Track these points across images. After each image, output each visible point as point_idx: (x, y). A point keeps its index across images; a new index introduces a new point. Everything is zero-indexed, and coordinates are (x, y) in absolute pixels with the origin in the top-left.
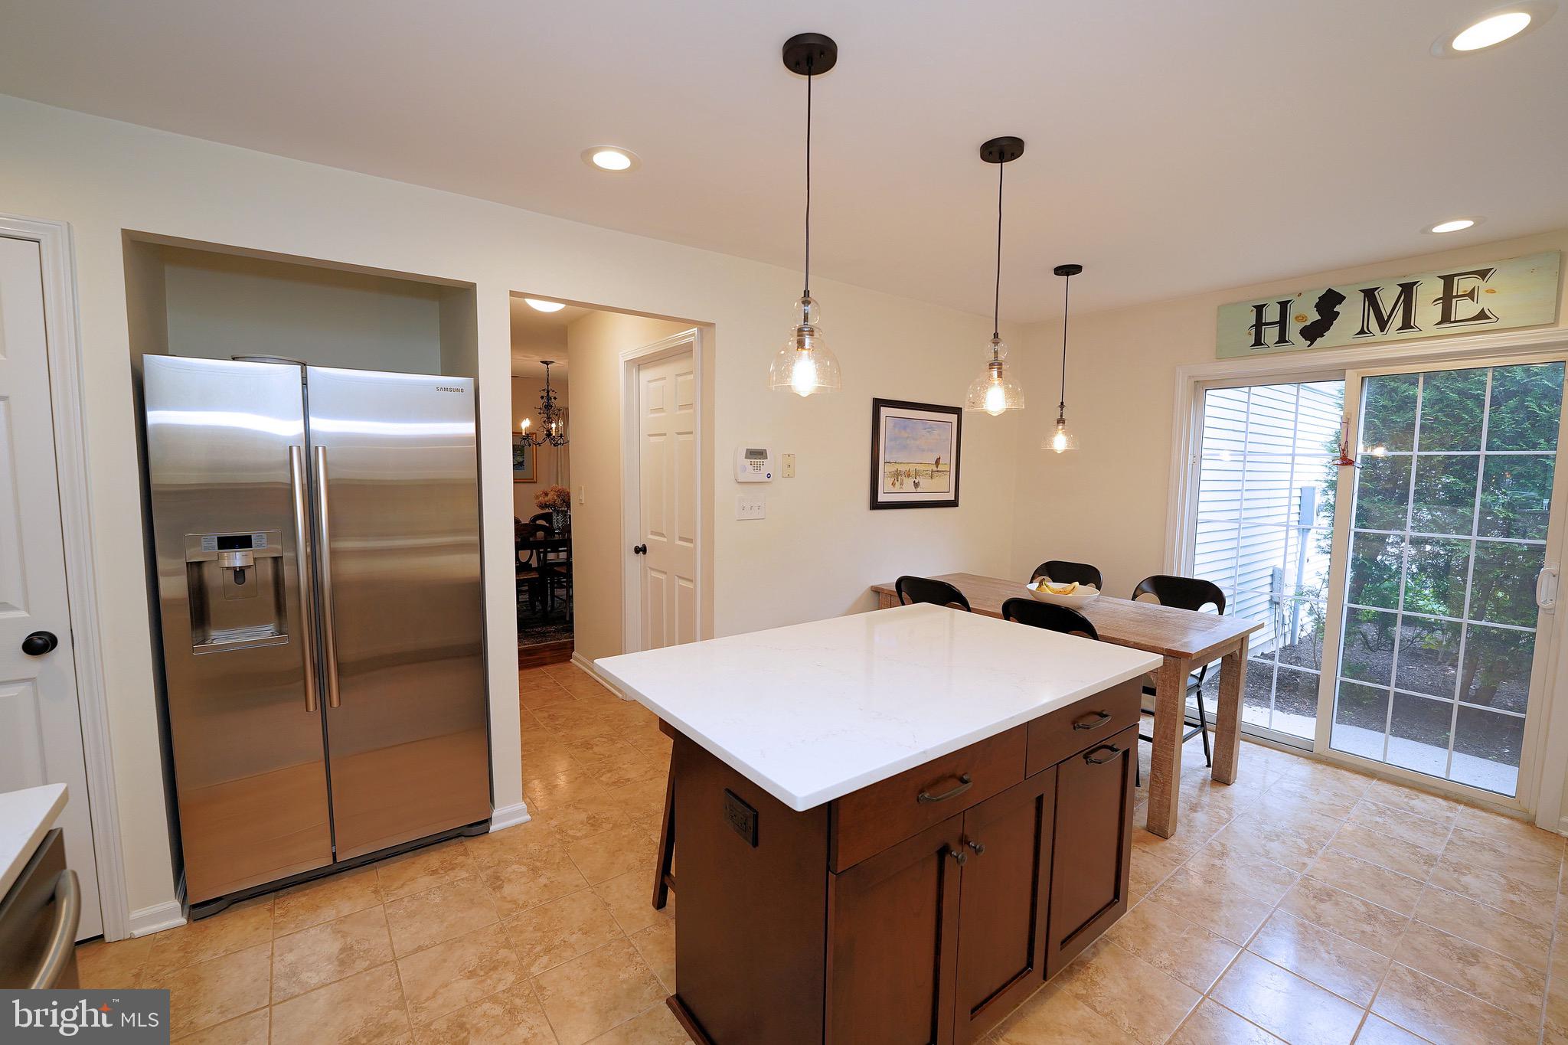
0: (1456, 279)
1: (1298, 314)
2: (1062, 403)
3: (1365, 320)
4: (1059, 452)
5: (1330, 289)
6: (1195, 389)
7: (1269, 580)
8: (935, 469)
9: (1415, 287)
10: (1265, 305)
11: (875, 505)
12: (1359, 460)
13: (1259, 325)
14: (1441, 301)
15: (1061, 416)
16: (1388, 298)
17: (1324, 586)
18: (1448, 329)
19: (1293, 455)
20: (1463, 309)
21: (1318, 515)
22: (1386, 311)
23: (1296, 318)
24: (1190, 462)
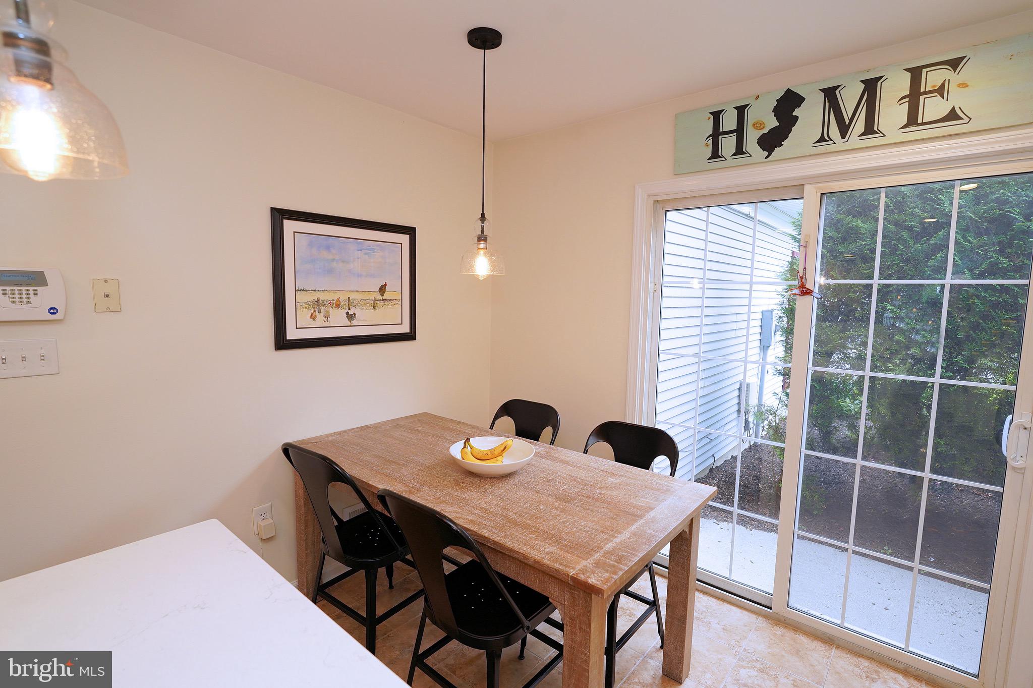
0: (924, 71)
1: (755, 121)
2: (483, 215)
3: (825, 124)
4: (481, 278)
5: (789, 90)
6: (655, 211)
7: (736, 393)
8: (380, 297)
9: (879, 84)
10: (724, 110)
11: (282, 343)
12: (817, 290)
13: (716, 134)
14: (908, 99)
15: (483, 231)
16: (850, 98)
17: (780, 406)
18: (915, 133)
19: (751, 284)
20: (932, 108)
21: (775, 334)
22: (847, 113)
23: (754, 125)
24: (651, 290)
